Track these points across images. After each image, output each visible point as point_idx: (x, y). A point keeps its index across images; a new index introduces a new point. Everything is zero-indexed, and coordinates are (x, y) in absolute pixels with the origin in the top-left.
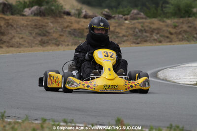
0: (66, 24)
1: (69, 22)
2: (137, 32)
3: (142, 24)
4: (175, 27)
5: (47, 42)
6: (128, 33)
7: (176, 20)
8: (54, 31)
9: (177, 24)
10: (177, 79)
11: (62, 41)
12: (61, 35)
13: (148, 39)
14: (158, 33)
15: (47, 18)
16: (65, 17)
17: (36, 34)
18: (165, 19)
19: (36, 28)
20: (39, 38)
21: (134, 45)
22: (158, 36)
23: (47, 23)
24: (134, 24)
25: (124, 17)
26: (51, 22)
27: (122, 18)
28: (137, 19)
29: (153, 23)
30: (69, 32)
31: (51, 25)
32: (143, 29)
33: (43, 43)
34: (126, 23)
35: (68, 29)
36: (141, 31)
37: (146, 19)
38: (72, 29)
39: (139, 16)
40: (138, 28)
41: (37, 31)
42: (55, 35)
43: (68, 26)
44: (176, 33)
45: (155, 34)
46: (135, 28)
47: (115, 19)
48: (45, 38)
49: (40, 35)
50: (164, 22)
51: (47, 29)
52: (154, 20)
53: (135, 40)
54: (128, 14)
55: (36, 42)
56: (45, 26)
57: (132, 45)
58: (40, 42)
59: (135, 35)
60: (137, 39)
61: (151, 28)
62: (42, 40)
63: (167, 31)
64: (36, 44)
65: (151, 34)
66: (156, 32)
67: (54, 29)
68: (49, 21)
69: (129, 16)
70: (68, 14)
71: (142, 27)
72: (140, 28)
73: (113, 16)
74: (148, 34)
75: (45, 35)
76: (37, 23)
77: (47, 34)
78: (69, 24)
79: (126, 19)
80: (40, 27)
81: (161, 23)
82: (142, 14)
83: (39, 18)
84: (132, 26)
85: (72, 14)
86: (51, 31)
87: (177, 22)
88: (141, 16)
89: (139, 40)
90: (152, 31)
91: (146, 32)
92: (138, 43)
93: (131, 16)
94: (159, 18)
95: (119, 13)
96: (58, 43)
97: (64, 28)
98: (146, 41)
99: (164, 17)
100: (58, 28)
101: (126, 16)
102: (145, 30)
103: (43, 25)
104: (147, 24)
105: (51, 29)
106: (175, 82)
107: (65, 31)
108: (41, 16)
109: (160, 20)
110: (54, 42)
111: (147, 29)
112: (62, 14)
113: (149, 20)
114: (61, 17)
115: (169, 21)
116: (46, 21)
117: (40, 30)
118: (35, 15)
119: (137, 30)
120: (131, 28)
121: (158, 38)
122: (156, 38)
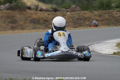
0: (28, 15)
1: (30, 14)
2: (75, 20)
3: (78, 15)
4: (100, 16)
5: (16, 28)
6: (69, 21)
7: (101, 12)
8: (20, 20)
9: (101, 14)
10: (101, 51)
11: (26, 27)
12: (25, 23)
13: (83, 24)
14: (89, 20)
15: (15, 11)
16: (28, 10)
17: (8, 22)
18: (93, 11)
19: (8, 18)
20: (11, 25)
21: (73, 28)
22: (89, 22)
23: (16, 15)
24: (73, 14)
25: (66, 10)
26: (18, 14)
27: (65, 10)
28: (75, 11)
29: (86, 14)
30: (31, 20)
31: (18, 16)
32: (79, 18)
33: (13, 28)
34: (67, 14)
35: (30, 19)
36: (78, 19)
37: (81, 11)
38: (32, 19)
39: (76, 9)
40: (76, 17)
41: (9, 20)
42: (21, 23)
43: (29, 17)
44: (100, 20)
45: (87, 21)
46: (74, 17)
47: (60, 11)
48: (14, 25)
49: (11, 23)
50: (93, 13)
51: (16, 18)
52: (86, 12)
53: (74, 26)
54: (69, 8)
55: (8, 28)
56: (14, 16)
57: (71, 28)
58: (11, 27)
59: (74, 22)
60: (75, 25)
61: (84, 17)
62: (12, 26)
63: (95, 19)
64: (9, 29)
65: (84, 21)
66: (88, 19)
67: (21, 19)
68: (17, 13)
69: (69, 10)
70: (29, 8)
71: (78, 16)
72: (77, 17)
73: (59, 9)
74: (82, 21)
75: (14, 23)
76: (9, 15)
77: (16, 22)
78: (30, 15)
79: (67, 12)
80: (11, 18)
81: (91, 14)
82: (78, 8)
83: (10, 11)
84: (72, 16)
85: (32, 8)
86: (18, 20)
87: (101, 13)
88: (77, 9)
89: (77, 25)
90: (85, 19)
91: (81, 20)
92: (75, 27)
93: (71, 9)
94: (90, 10)
95: (63, 8)
96: (23, 28)
97: (27, 18)
98: (81, 26)
99: (93, 10)
100: (23, 18)
101: (68, 10)
102: (80, 18)
103: (12, 16)
104: (81, 14)
105: (18, 19)
106: (99, 53)
107: (28, 20)
108: (11, 10)
109: (90, 12)
110: (20, 27)
111: (81, 18)
112: (26, 9)
113: (83, 12)
114: (24, 10)
115: (96, 13)
116: (15, 13)
117: (11, 19)
118: (8, 9)
119: (75, 19)
120: (71, 17)
121: (89, 24)
122: (88, 23)
